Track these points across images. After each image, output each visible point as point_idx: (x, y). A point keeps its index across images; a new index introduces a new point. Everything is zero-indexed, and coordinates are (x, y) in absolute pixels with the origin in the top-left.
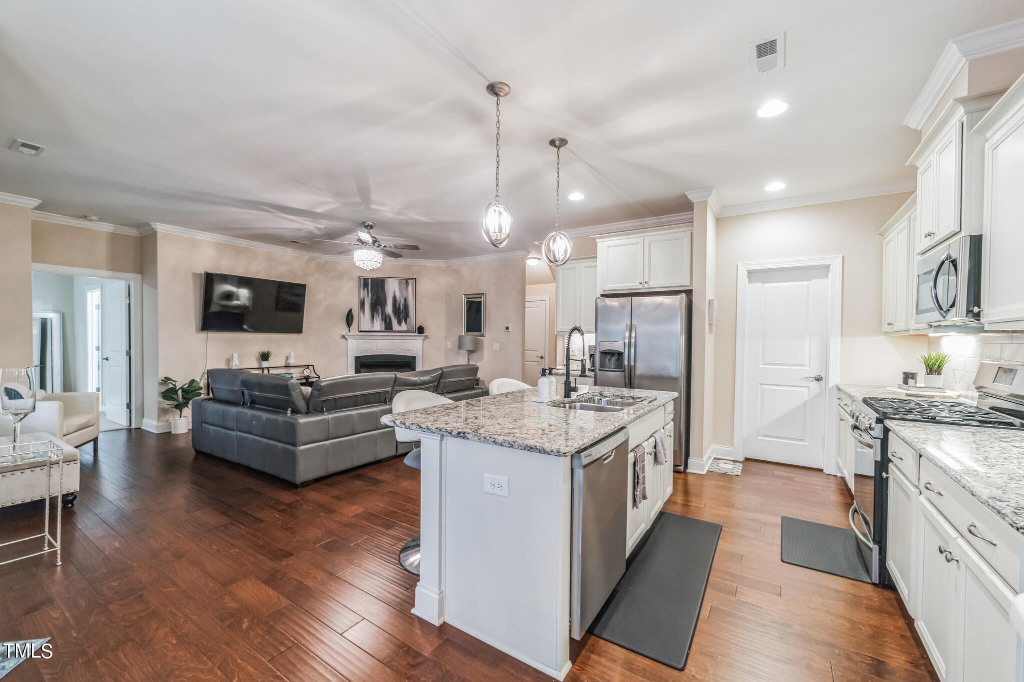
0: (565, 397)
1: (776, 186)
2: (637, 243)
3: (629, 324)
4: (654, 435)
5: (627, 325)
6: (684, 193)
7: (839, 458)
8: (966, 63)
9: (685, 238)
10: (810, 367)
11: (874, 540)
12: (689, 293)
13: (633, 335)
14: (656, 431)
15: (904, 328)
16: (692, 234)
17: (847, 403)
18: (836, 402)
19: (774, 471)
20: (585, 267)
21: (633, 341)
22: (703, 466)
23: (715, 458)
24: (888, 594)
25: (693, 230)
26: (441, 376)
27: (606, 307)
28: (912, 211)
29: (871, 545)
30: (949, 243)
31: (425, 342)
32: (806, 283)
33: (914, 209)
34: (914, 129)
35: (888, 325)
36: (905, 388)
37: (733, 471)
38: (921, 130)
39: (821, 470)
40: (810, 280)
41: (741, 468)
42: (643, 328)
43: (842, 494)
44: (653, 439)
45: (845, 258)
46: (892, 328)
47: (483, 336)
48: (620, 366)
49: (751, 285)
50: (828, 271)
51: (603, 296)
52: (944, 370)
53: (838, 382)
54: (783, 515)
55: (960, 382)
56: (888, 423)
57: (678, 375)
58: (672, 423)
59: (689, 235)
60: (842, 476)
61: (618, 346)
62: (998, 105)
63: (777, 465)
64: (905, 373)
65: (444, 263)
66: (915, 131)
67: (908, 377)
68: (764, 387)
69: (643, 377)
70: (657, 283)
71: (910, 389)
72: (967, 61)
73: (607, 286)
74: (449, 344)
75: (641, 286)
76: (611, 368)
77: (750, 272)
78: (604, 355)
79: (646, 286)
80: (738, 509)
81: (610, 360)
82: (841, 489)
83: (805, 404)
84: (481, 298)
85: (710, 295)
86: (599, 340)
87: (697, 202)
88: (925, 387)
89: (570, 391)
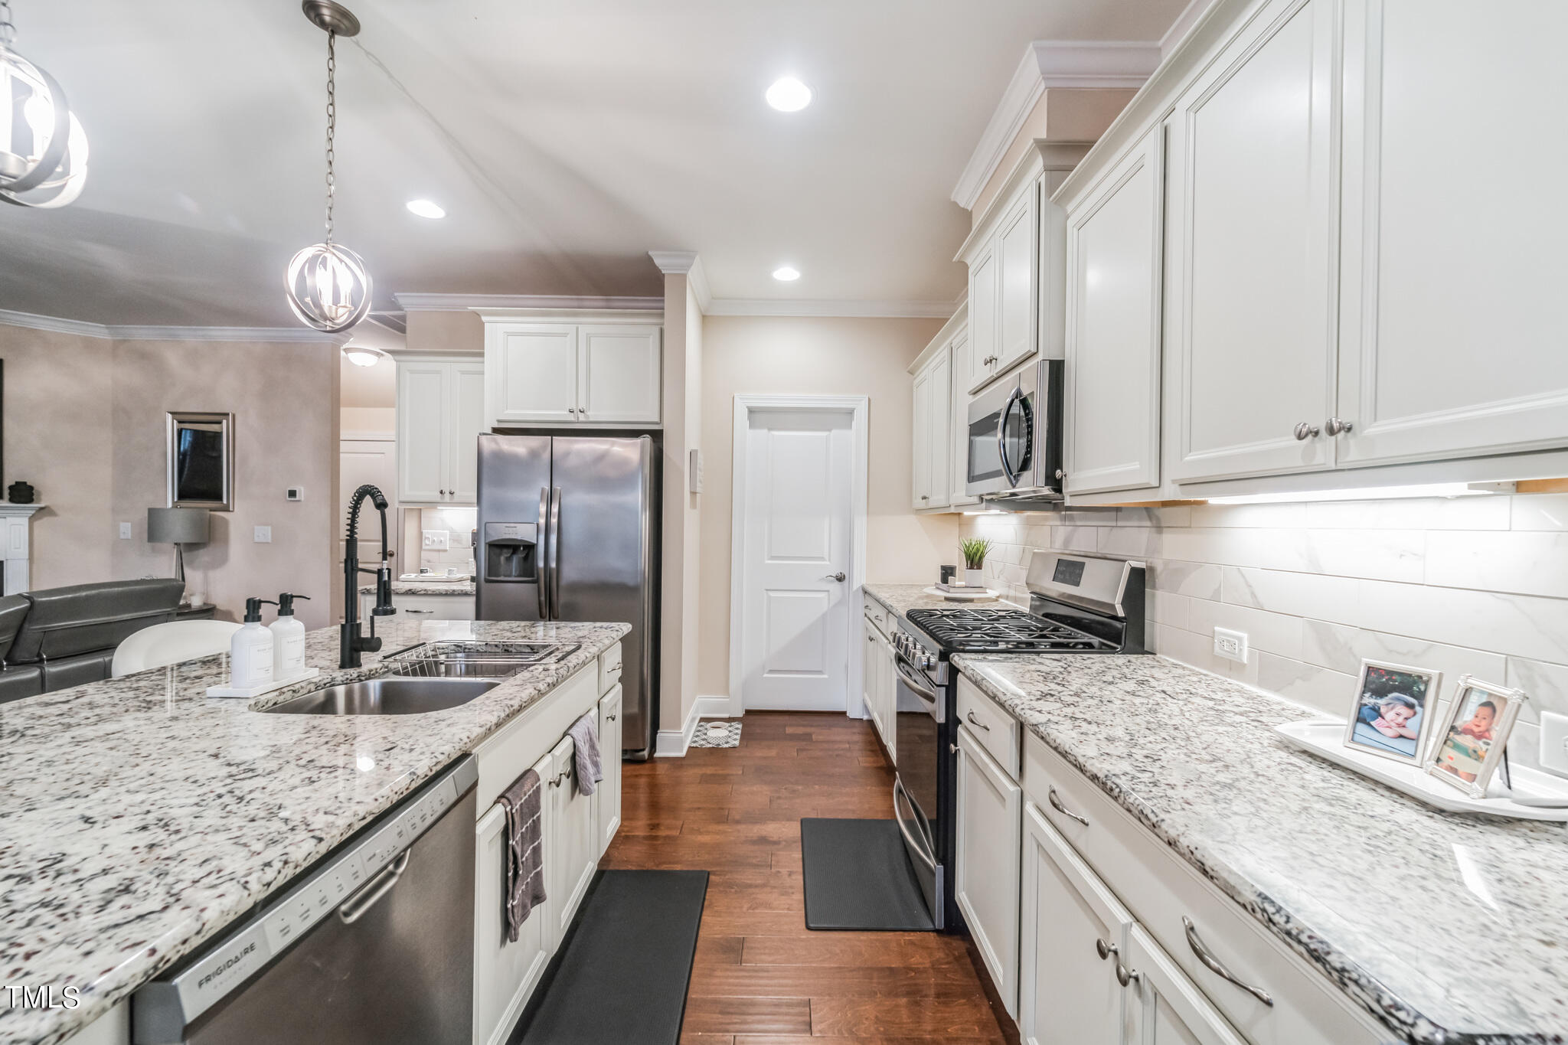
0: (342, 666)
1: (787, 274)
2: (565, 335)
3: (547, 488)
4: (570, 732)
5: (543, 489)
6: (647, 252)
7: (866, 695)
8: (1044, 91)
9: (651, 337)
10: (829, 560)
11: (937, 856)
12: (657, 436)
13: (555, 509)
14: (581, 717)
15: (943, 503)
16: (662, 331)
17: (879, 614)
18: (862, 611)
19: (785, 726)
20: (463, 373)
21: (554, 521)
22: (681, 741)
23: (702, 720)
24: (958, 944)
25: (663, 324)
26: (26, 616)
27: (500, 457)
28: (962, 327)
29: (932, 862)
30: (1020, 371)
31: (37, 524)
32: (824, 434)
33: (964, 324)
34: (963, 209)
35: (923, 499)
36: (945, 589)
37: (729, 740)
38: (971, 211)
39: (844, 713)
40: (830, 430)
41: (739, 732)
42: (577, 500)
43: (872, 751)
44: (568, 740)
45: (872, 402)
46: (927, 504)
47: (226, 509)
48: (528, 570)
49: (751, 431)
50: (852, 419)
51: (496, 431)
52: (986, 561)
53: (864, 582)
54: (803, 817)
55: (999, 577)
56: (957, 659)
57: (639, 580)
58: (619, 687)
59: (656, 330)
60: (870, 718)
61: (525, 532)
62: (1085, 163)
63: (789, 715)
64: (943, 568)
65: (106, 331)
66: (964, 210)
67: (947, 572)
68: (772, 594)
69: (576, 588)
70: (601, 414)
71: (952, 590)
72: (1046, 88)
73: (506, 412)
74: (126, 529)
75: (571, 417)
76: (510, 576)
77: (751, 411)
78: (497, 551)
79: (582, 417)
80: (738, 822)
81: (509, 559)
82: (871, 743)
83: (824, 615)
84: (220, 423)
85: (692, 442)
86: (485, 520)
87: (669, 274)
88: (966, 587)
89: (358, 650)
